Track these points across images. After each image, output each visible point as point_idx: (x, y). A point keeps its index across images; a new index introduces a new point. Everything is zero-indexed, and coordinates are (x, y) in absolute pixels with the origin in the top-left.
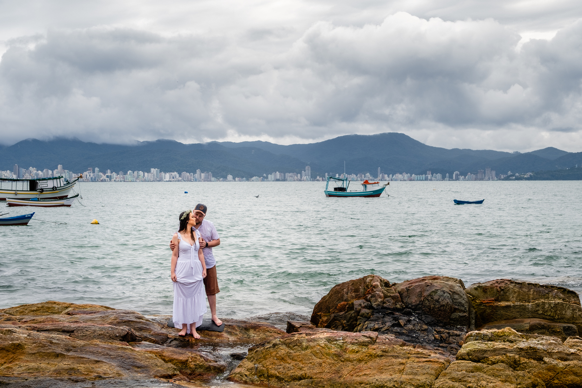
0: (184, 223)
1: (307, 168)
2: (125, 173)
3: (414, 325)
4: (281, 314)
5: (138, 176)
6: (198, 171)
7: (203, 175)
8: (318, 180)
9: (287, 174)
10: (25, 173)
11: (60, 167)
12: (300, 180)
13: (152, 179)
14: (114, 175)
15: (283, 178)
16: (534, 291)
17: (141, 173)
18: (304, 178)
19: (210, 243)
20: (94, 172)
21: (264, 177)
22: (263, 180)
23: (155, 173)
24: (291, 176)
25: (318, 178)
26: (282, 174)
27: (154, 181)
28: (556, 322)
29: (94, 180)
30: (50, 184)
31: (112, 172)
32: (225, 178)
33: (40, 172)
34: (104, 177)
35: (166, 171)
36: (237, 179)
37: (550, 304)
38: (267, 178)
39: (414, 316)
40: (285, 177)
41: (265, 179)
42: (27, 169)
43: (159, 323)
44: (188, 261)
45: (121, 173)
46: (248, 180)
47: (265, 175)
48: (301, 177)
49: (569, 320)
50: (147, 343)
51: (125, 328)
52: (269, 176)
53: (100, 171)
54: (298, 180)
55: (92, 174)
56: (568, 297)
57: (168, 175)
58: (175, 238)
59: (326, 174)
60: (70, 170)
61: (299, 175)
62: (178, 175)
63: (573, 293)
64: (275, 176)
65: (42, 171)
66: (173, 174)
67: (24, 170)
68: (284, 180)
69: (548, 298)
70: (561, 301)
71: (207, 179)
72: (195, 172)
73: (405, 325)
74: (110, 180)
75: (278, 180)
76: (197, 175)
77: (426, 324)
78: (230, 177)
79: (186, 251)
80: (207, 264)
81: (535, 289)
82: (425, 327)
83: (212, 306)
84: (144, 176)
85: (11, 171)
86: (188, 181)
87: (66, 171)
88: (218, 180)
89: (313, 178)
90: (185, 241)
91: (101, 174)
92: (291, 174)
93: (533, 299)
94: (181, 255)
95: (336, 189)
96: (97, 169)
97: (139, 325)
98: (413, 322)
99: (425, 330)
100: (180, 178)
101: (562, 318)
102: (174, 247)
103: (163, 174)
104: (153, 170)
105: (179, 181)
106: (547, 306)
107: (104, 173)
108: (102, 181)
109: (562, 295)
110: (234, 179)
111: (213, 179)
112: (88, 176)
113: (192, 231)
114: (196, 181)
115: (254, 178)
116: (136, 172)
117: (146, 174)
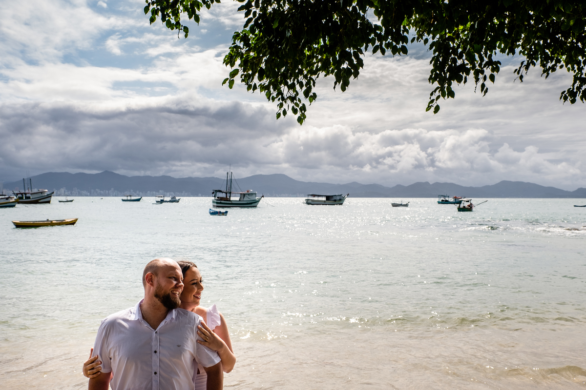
20: (130, 191)
65: (103, 191)
87: (116, 191)
96: (132, 190)
104: (160, 191)
107: (135, 193)
116: (152, 192)
117: (157, 193)
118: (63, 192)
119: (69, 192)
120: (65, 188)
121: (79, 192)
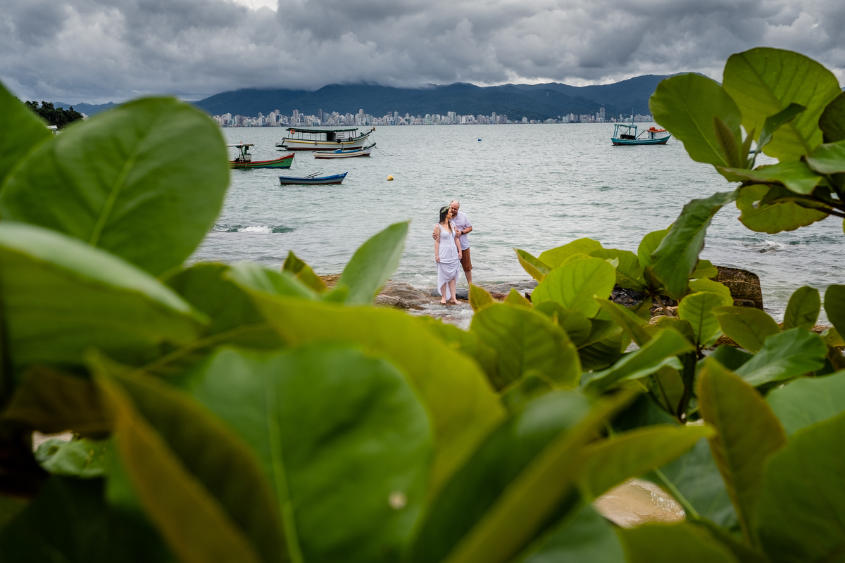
0: (443, 216)
1: (601, 109)
2: (423, 117)
3: (622, 299)
4: (529, 282)
5: (436, 119)
6: (494, 114)
7: (498, 117)
8: (612, 122)
9: (581, 116)
10: (329, 118)
11: (361, 111)
12: (594, 122)
13: (449, 123)
14: (413, 118)
15: (577, 120)
16: (722, 273)
17: (438, 116)
18: (598, 119)
19: (464, 231)
20: (393, 116)
21: (558, 119)
22: (557, 122)
23: (452, 116)
24: (586, 118)
25: (612, 119)
26: (577, 116)
27: (450, 124)
28: (739, 298)
29: (393, 124)
30: (347, 135)
31: (410, 116)
32: (520, 120)
33: (342, 116)
34: (403, 120)
35: (462, 114)
36: (531, 121)
37: (734, 283)
38: (561, 120)
39: (623, 291)
40: (579, 119)
41: (559, 121)
42: (331, 114)
43: (425, 293)
44: (449, 246)
45: (419, 116)
46: (542, 122)
47: (559, 117)
48: (595, 119)
49: (749, 296)
50: (414, 310)
51: (397, 298)
52: (564, 118)
53: (399, 115)
54: (592, 122)
55: (391, 118)
56: (750, 278)
57: (464, 118)
58: (437, 228)
59: (621, 115)
60: (370, 114)
61: (593, 117)
62: (474, 118)
63: (753, 274)
64: (569, 118)
65: (344, 115)
66: (469, 116)
67: (327, 115)
68: (579, 122)
69: (733, 279)
70: (743, 281)
71: (502, 122)
72: (490, 115)
73: (615, 298)
74: (409, 124)
75: (572, 122)
76: (492, 118)
77: (633, 298)
78: (525, 119)
79: (446, 238)
80: (462, 246)
81: (723, 271)
82: (631, 300)
83: (469, 278)
84: (441, 119)
85: (316, 115)
86: (484, 123)
87: (367, 115)
88: (513, 123)
89: (608, 119)
90: (444, 230)
91: (400, 117)
92: (585, 116)
93: (721, 279)
94: (442, 241)
95: (623, 136)
96: (396, 113)
97: (409, 295)
98: (622, 297)
99: (631, 303)
100: (476, 121)
101: (744, 295)
102: (437, 237)
103: (459, 117)
104: (449, 113)
105: (475, 124)
106: (732, 285)
107: (403, 117)
108: (401, 124)
109: (744, 277)
110: (529, 121)
111: (508, 121)
112: (388, 120)
113: (449, 222)
114: (491, 123)
115: (549, 120)
116: (433, 116)
117: (443, 117)
118: (274, 118)
119: (286, 119)
120: (278, 111)
121: (302, 118)
